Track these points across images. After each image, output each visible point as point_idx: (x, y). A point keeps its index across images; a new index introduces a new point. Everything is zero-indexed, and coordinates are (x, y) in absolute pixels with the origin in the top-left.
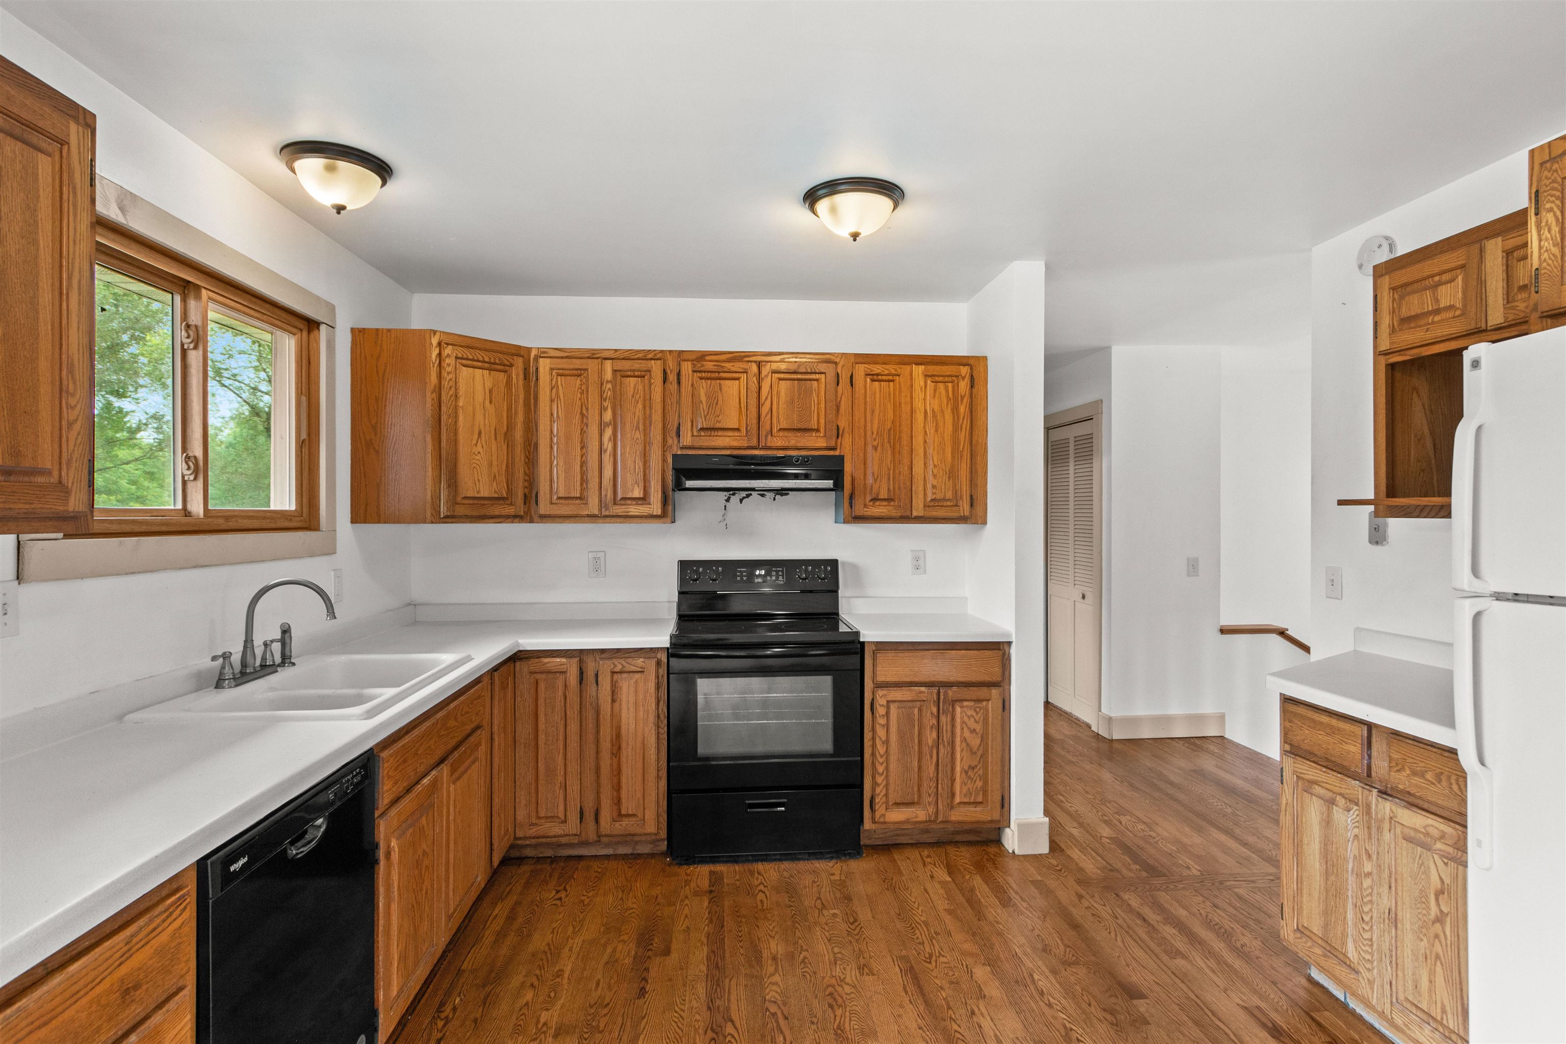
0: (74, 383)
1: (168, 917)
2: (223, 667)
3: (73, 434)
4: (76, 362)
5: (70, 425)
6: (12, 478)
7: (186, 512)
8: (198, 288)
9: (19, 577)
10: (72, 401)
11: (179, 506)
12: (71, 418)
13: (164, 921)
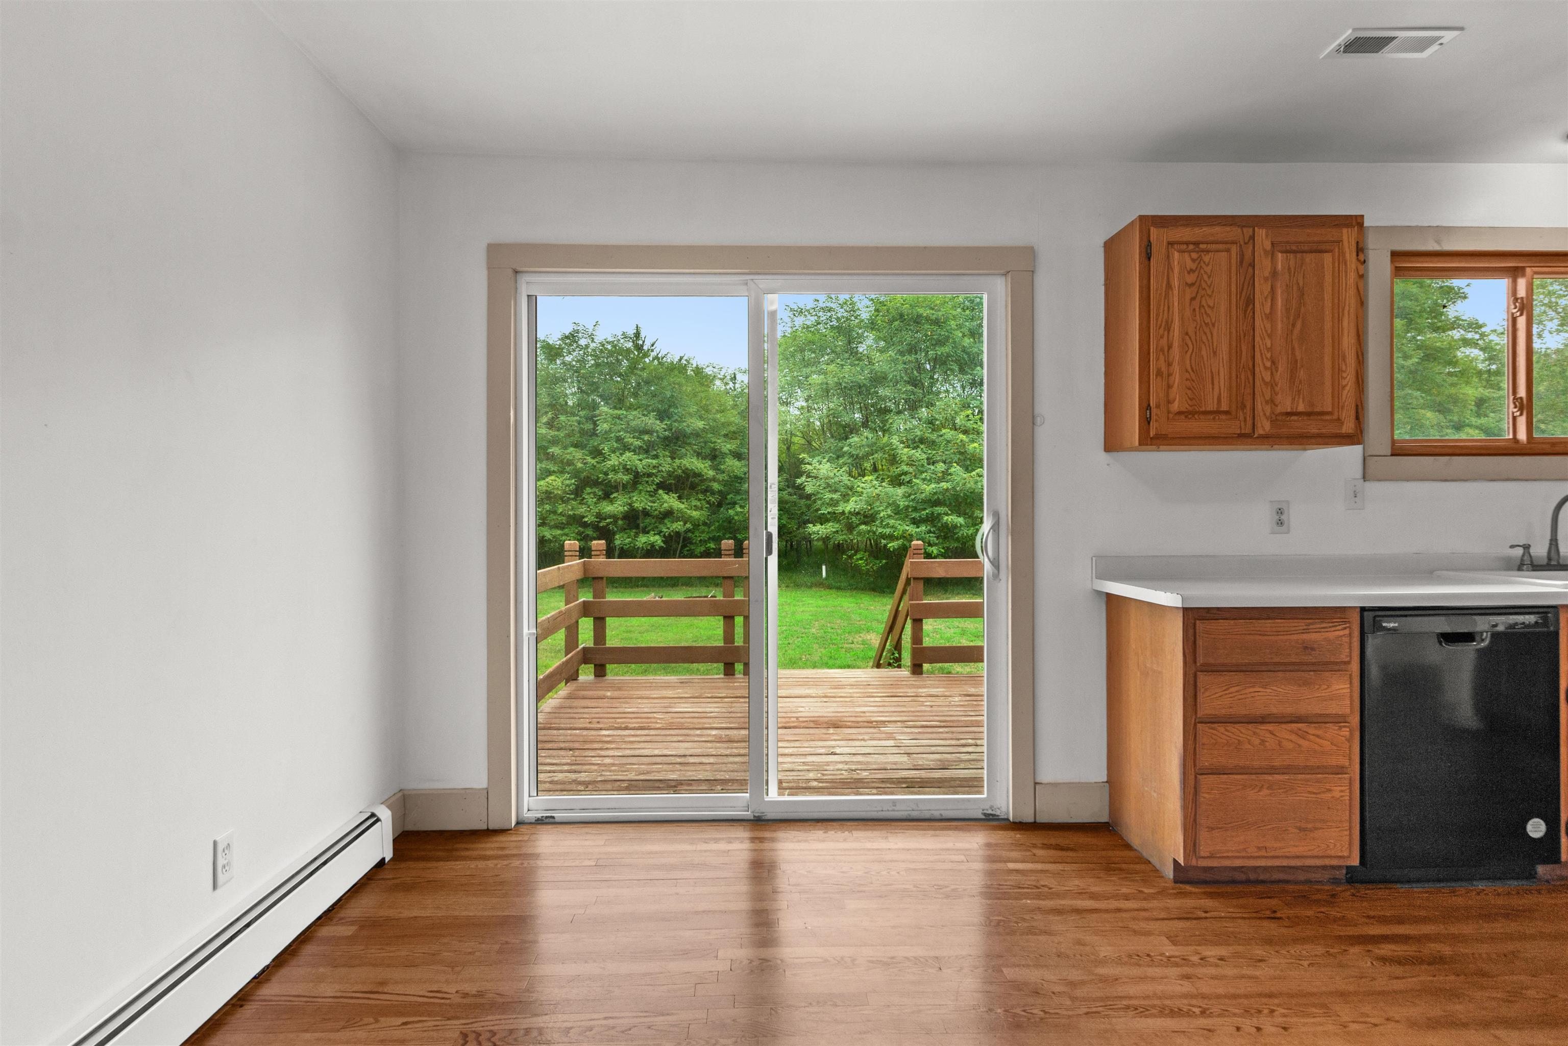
0: (1346, 365)
1: (1333, 626)
2: (1523, 555)
3: (1345, 392)
4: (1347, 354)
5: (1344, 387)
6: (1312, 417)
7: (1515, 439)
8: (1523, 268)
9: (1364, 478)
10: (1344, 375)
11: (1511, 436)
12: (1344, 384)
13: (1330, 627)
